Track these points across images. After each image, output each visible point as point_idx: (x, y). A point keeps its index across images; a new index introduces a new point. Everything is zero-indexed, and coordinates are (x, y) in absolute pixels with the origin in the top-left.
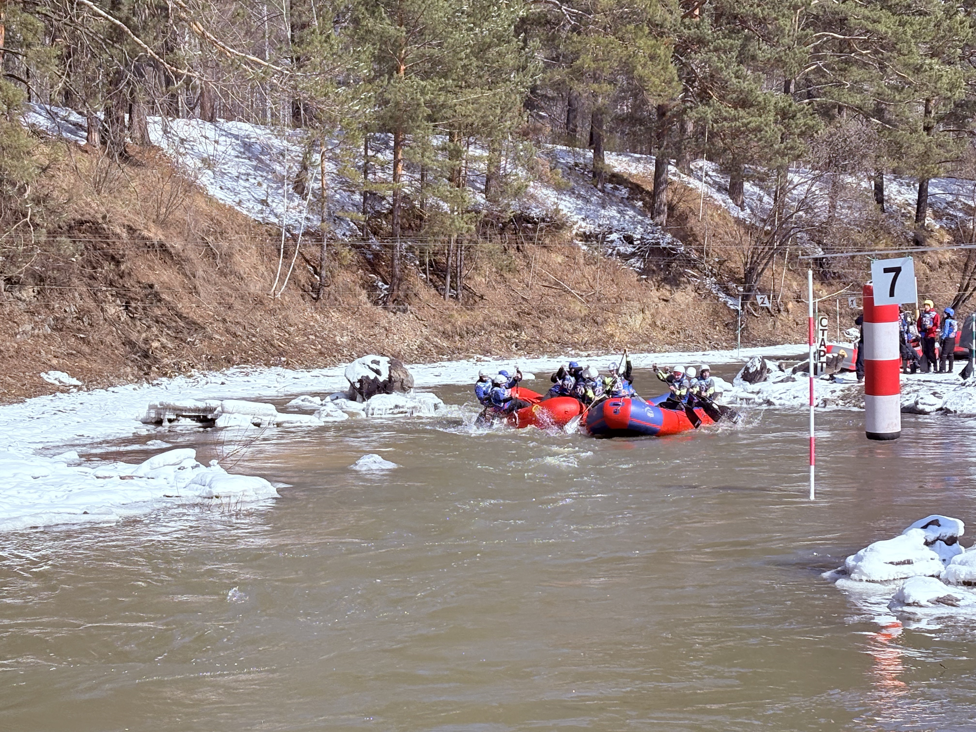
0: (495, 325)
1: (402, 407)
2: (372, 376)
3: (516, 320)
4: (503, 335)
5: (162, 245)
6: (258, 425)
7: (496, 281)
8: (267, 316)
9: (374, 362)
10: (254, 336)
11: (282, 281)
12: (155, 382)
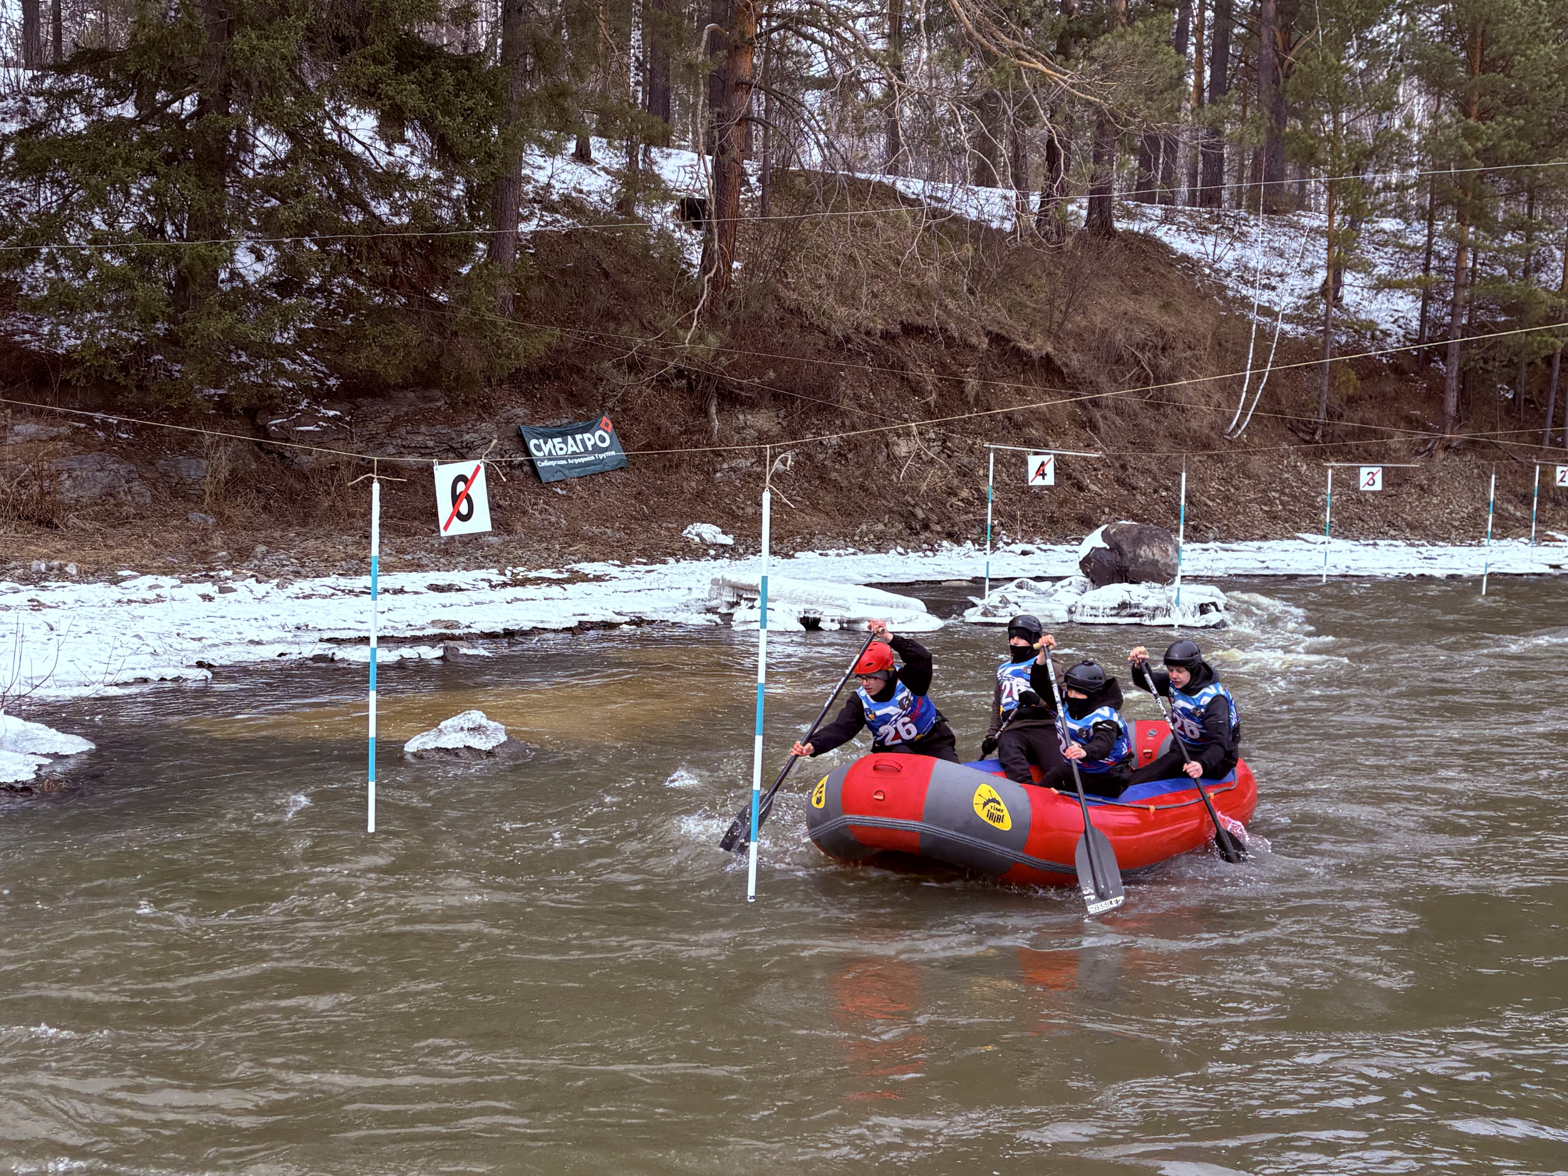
1: (1137, 606)
5: (1047, 361)
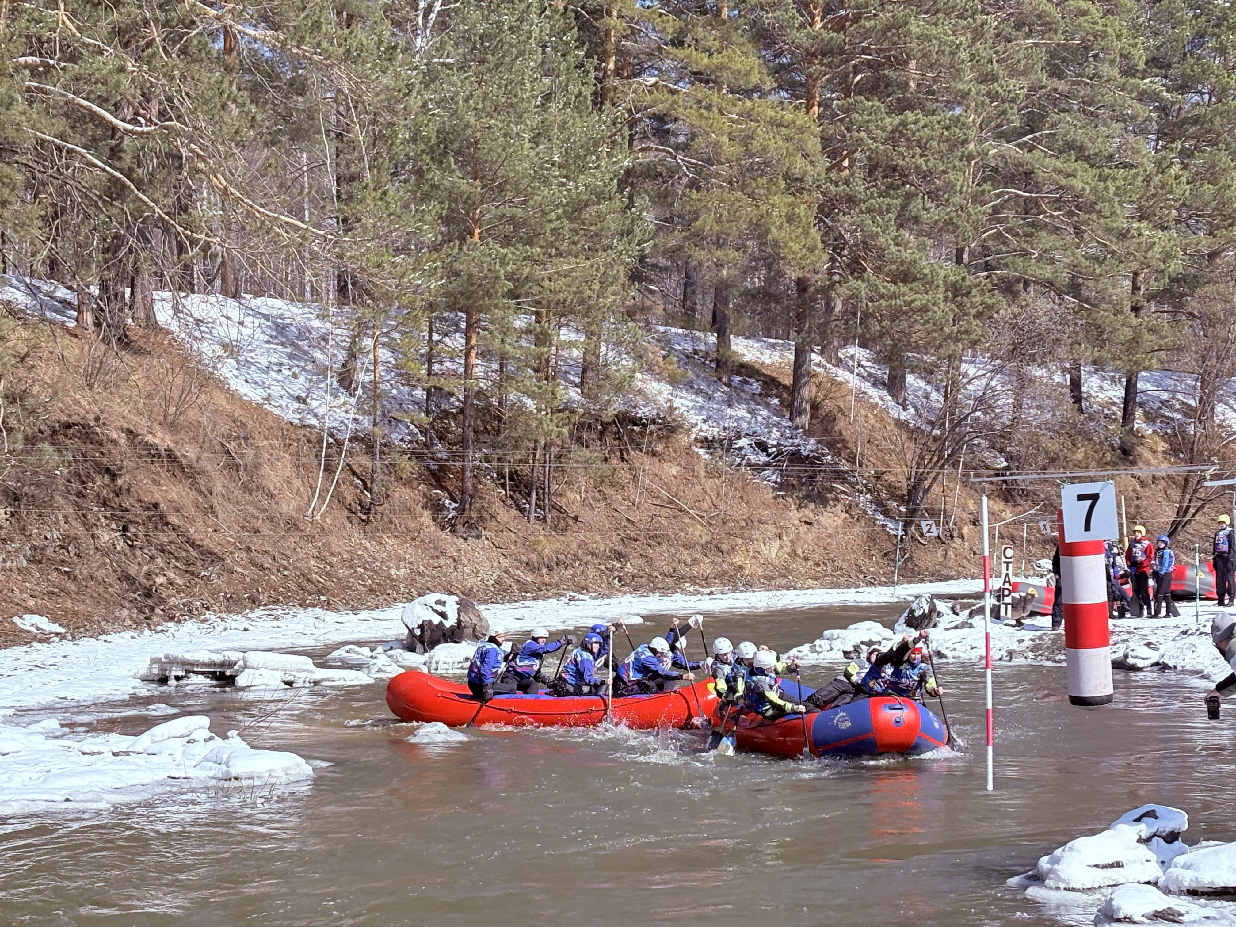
0: (593, 554)
2: (436, 620)
3: (620, 548)
4: (603, 567)
5: (170, 454)
6: (290, 683)
7: (594, 498)
8: (302, 543)
9: (438, 602)
10: (286, 568)
11: (322, 498)
12: (159, 628)
